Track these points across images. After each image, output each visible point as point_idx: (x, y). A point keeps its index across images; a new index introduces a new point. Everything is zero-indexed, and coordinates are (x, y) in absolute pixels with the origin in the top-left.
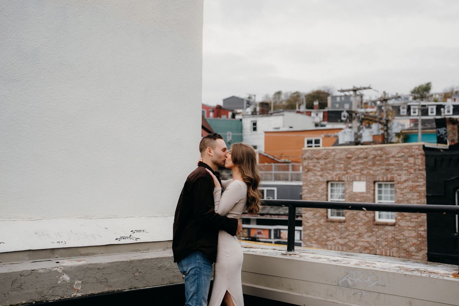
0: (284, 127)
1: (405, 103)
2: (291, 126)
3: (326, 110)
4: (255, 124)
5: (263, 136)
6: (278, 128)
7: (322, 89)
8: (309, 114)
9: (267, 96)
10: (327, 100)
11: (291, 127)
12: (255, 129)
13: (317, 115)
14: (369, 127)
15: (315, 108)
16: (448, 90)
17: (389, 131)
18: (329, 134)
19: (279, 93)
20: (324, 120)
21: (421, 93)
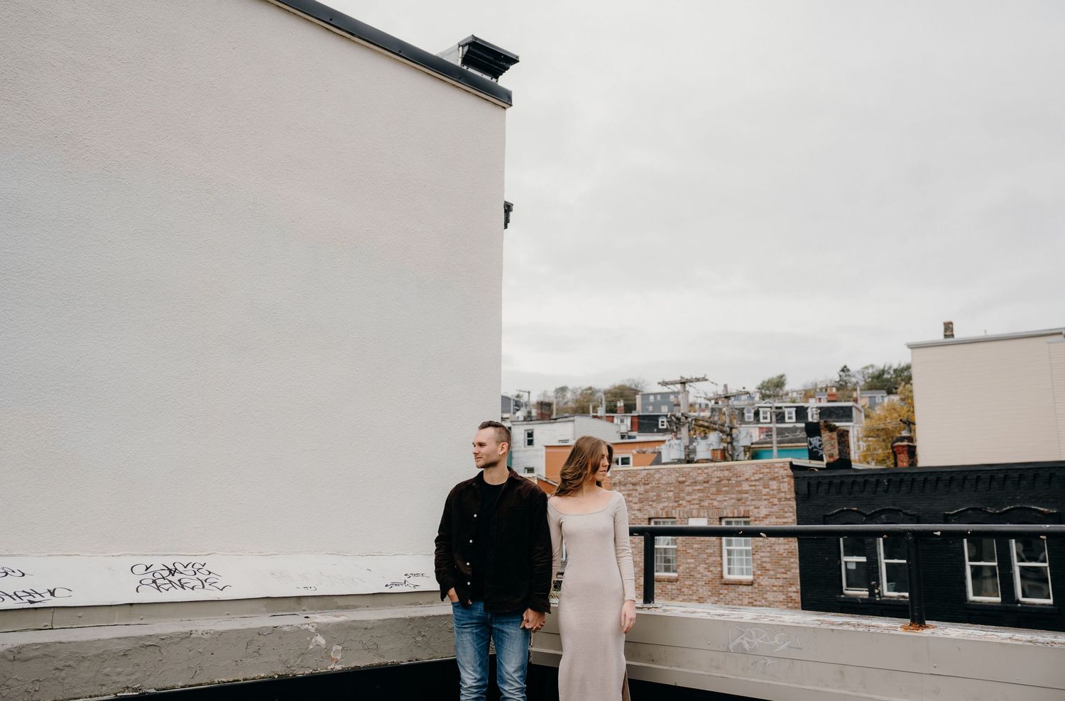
1: (750, 404)
3: (635, 414)
4: (530, 435)
5: (543, 452)
6: (566, 441)
7: (628, 384)
8: (611, 420)
9: (545, 394)
10: (635, 400)
12: (530, 443)
13: (622, 421)
14: (705, 437)
15: (619, 411)
16: (810, 386)
17: (735, 444)
18: (643, 449)
19: (563, 389)
20: (633, 428)
21: (774, 387)
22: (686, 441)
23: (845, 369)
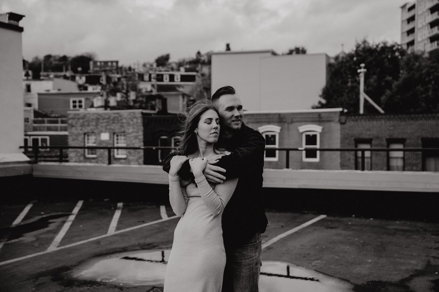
0: (54, 89)
1: (147, 72)
2: (59, 88)
3: (88, 75)
4: (29, 87)
5: (36, 96)
6: (49, 91)
7: (85, 55)
8: (73, 79)
10: (89, 64)
11: (59, 90)
12: (29, 91)
13: (81, 78)
14: (115, 95)
15: (79, 73)
16: (181, 61)
18: (89, 97)
20: (87, 82)
21: (162, 61)
22: (105, 97)
23: (199, 53)
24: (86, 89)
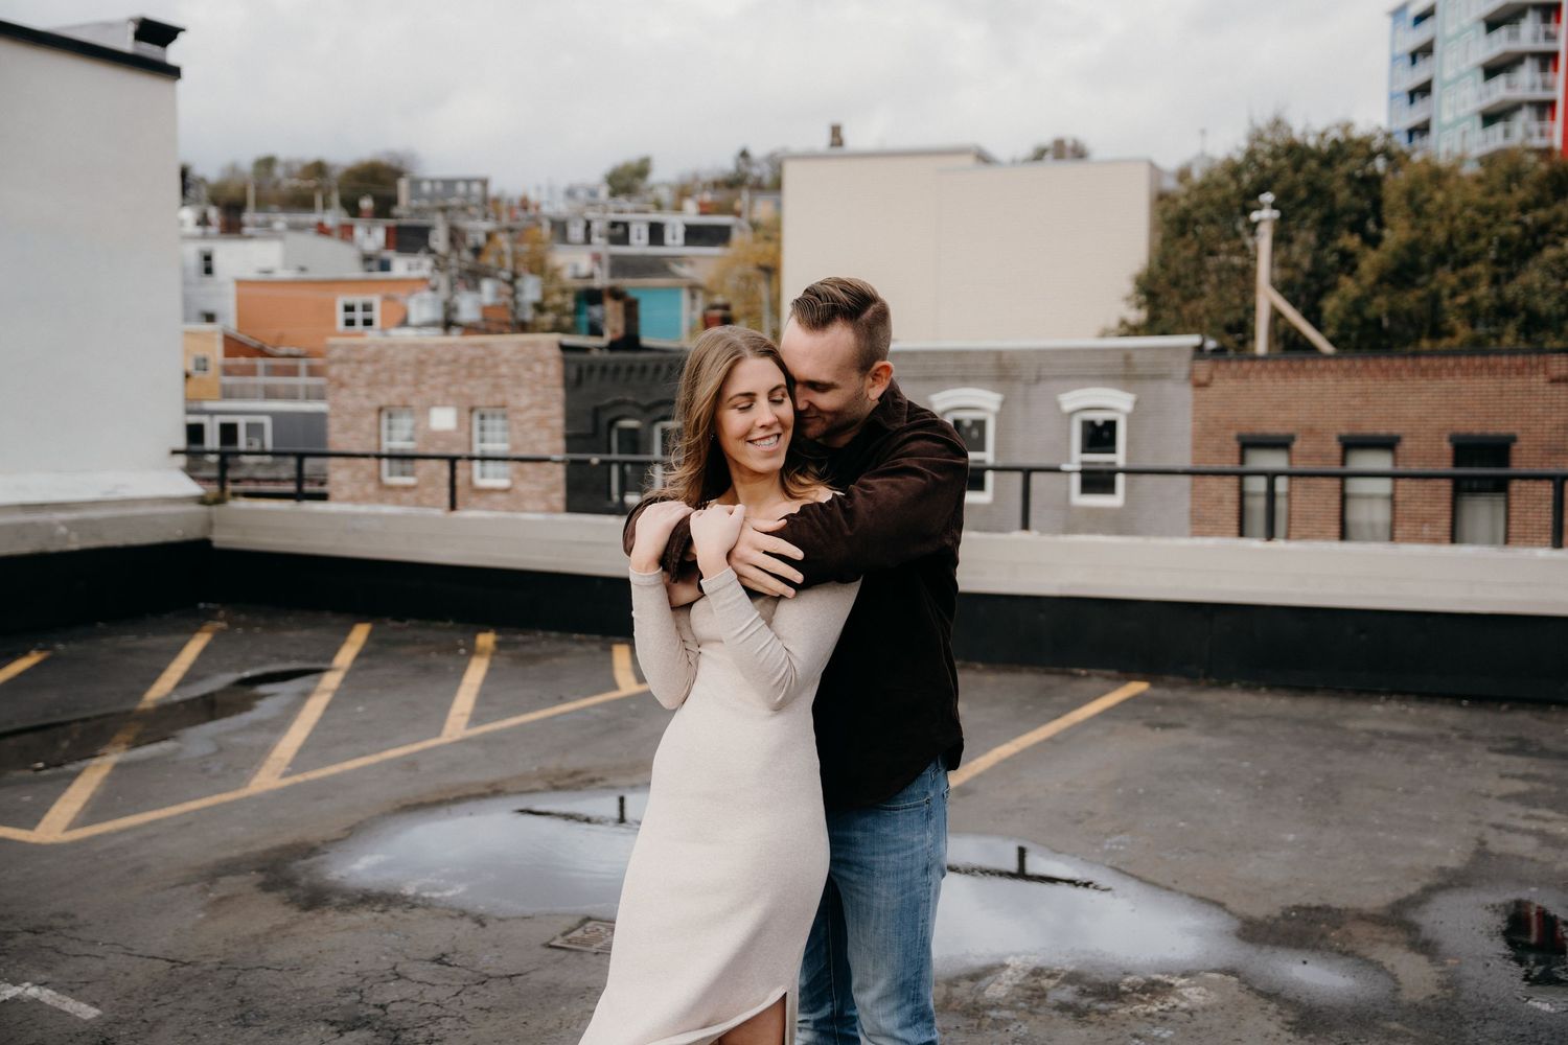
0: (286, 267)
1: (580, 214)
2: (302, 264)
3: (391, 222)
4: (208, 258)
5: (231, 289)
6: (270, 272)
7: (385, 160)
8: (346, 232)
9: (234, 169)
10: (395, 187)
11: (303, 269)
12: (208, 271)
13: (369, 232)
15: (364, 215)
16: (688, 179)
18: (393, 293)
19: (267, 163)
20: (388, 244)
21: (627, 181)
22: (444, 293)
23: (744, 154)
24: (385, 266)
